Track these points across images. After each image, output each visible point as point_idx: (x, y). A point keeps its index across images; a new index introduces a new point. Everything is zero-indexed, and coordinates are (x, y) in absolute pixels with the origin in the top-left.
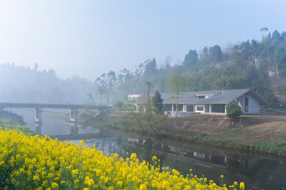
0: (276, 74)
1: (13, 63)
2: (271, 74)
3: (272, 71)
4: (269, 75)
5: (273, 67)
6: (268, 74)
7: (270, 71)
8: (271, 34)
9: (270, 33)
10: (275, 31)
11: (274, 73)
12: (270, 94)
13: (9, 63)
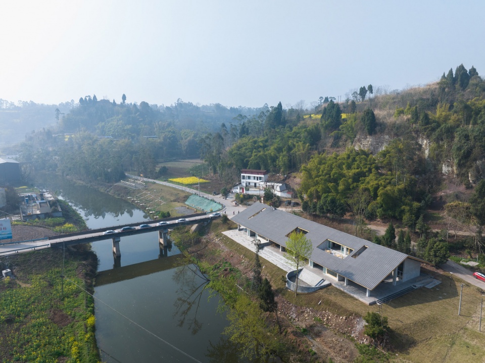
0: (453, 171)
1: (95, 97)
2: (445, 169)
3: (448, 166)
4: (442, 171)
5: (450, 160)
6: (441, 169)
7: (445, 165)
8: (453, 71)
9: (451, 69)
10: (460, 67)
11: (450, 169)
12: (437, 246)
13: (90, 96)
